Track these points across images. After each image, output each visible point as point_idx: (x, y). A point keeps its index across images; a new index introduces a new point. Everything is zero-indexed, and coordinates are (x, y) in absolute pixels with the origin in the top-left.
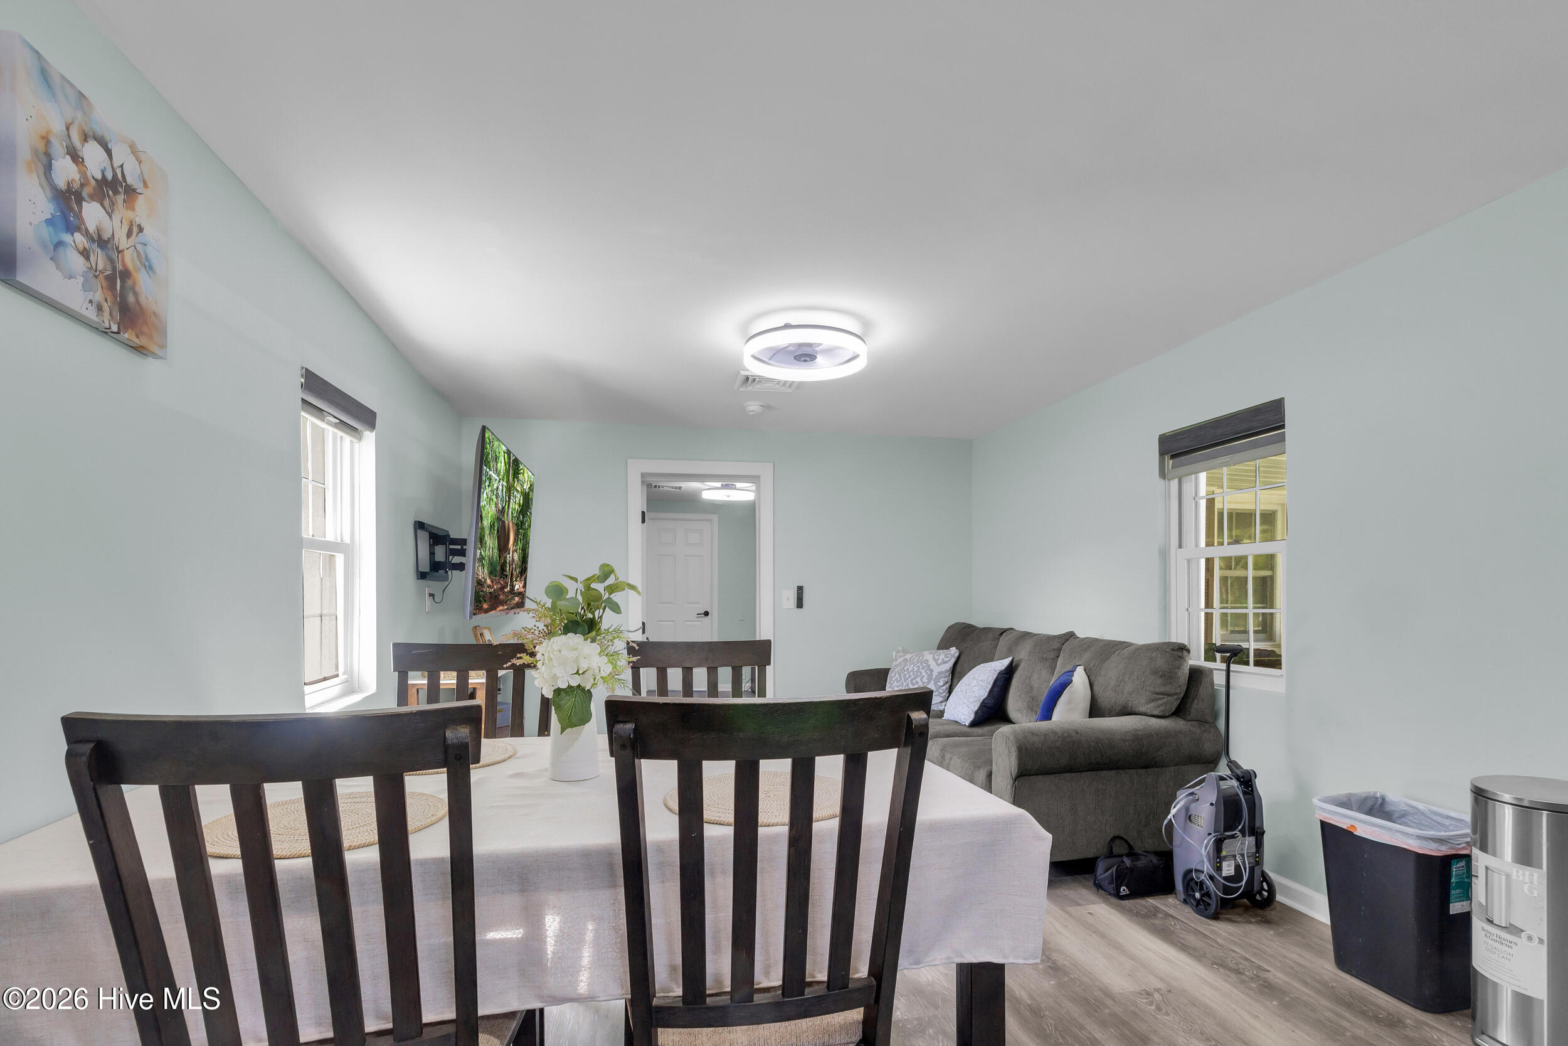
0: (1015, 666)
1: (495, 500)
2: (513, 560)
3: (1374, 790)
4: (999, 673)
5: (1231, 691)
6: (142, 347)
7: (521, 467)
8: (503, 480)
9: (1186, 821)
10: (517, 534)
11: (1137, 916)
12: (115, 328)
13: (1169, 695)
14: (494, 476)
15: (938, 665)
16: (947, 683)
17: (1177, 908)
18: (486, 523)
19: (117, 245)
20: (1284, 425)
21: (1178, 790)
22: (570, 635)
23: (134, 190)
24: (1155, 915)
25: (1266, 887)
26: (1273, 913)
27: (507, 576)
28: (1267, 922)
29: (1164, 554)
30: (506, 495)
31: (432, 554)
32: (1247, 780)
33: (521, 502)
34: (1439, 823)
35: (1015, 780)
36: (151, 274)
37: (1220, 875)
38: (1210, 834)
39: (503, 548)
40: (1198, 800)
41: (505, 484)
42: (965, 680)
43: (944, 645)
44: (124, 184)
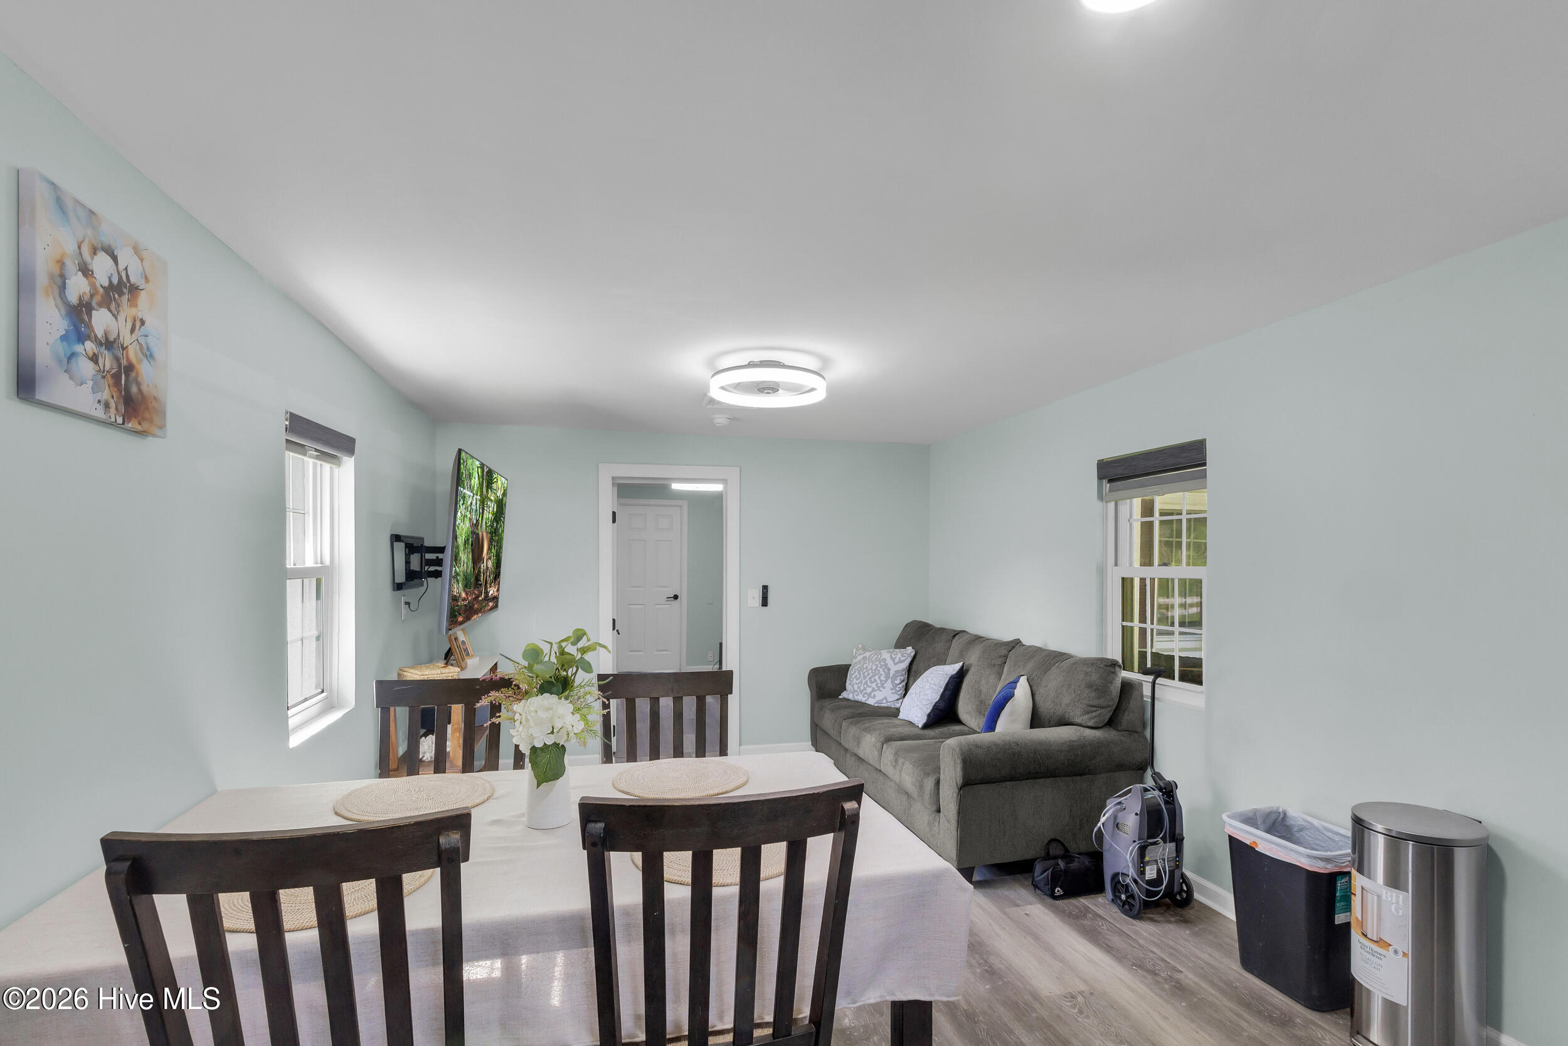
0: (966, 670)
1: (469, 516)
2: (487, 568)
3: (1277, 805)
4: (951, 678)
5: (1156, 702)
6: (144, 431)
7: (495, 476)
8: (477, 495)
9: (1114, 829)
10: (491, 541)
11: (1069, 917)
12: (120, 420)
13: (1102, 708)
14: (468, 493)
15: (895, 664)
16: (903, 681)
17: (1105, 907)
18: (461, 541)
19: (122, 343)
20: (1206, 463)
21: (1108, 799)
22: (546, 695)
23: (137, 288)
24: (1085, 916)
25: (1185, 888)
26: (1191, 912)
27: (481, 585)
28: (1185, 921)
29: (1102, 571)
30: (480, 508)
31: (408, 562)
32: (1168, 791)
33: (495, 510)
34: (1330, 838)
35: (961, 789)
36: (151, 361)
37: (1143, 879)
38: (1134, 841)
39: (477, 559)
40: (1125, 809)
41: (479, 497)
42: (919, 682)
43: (900, 644)
44: (128, 285)
